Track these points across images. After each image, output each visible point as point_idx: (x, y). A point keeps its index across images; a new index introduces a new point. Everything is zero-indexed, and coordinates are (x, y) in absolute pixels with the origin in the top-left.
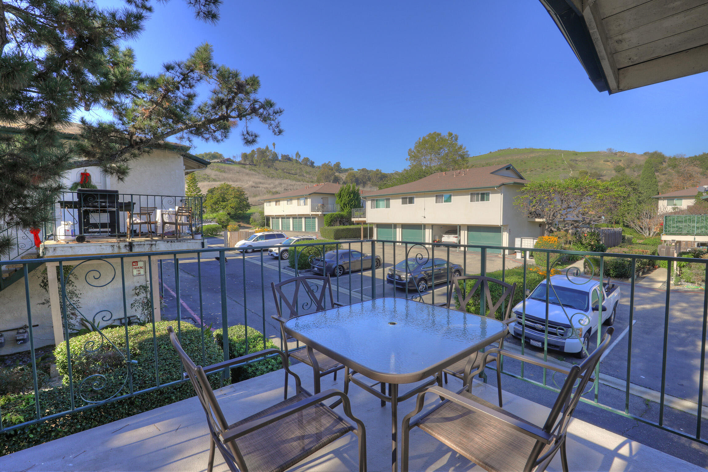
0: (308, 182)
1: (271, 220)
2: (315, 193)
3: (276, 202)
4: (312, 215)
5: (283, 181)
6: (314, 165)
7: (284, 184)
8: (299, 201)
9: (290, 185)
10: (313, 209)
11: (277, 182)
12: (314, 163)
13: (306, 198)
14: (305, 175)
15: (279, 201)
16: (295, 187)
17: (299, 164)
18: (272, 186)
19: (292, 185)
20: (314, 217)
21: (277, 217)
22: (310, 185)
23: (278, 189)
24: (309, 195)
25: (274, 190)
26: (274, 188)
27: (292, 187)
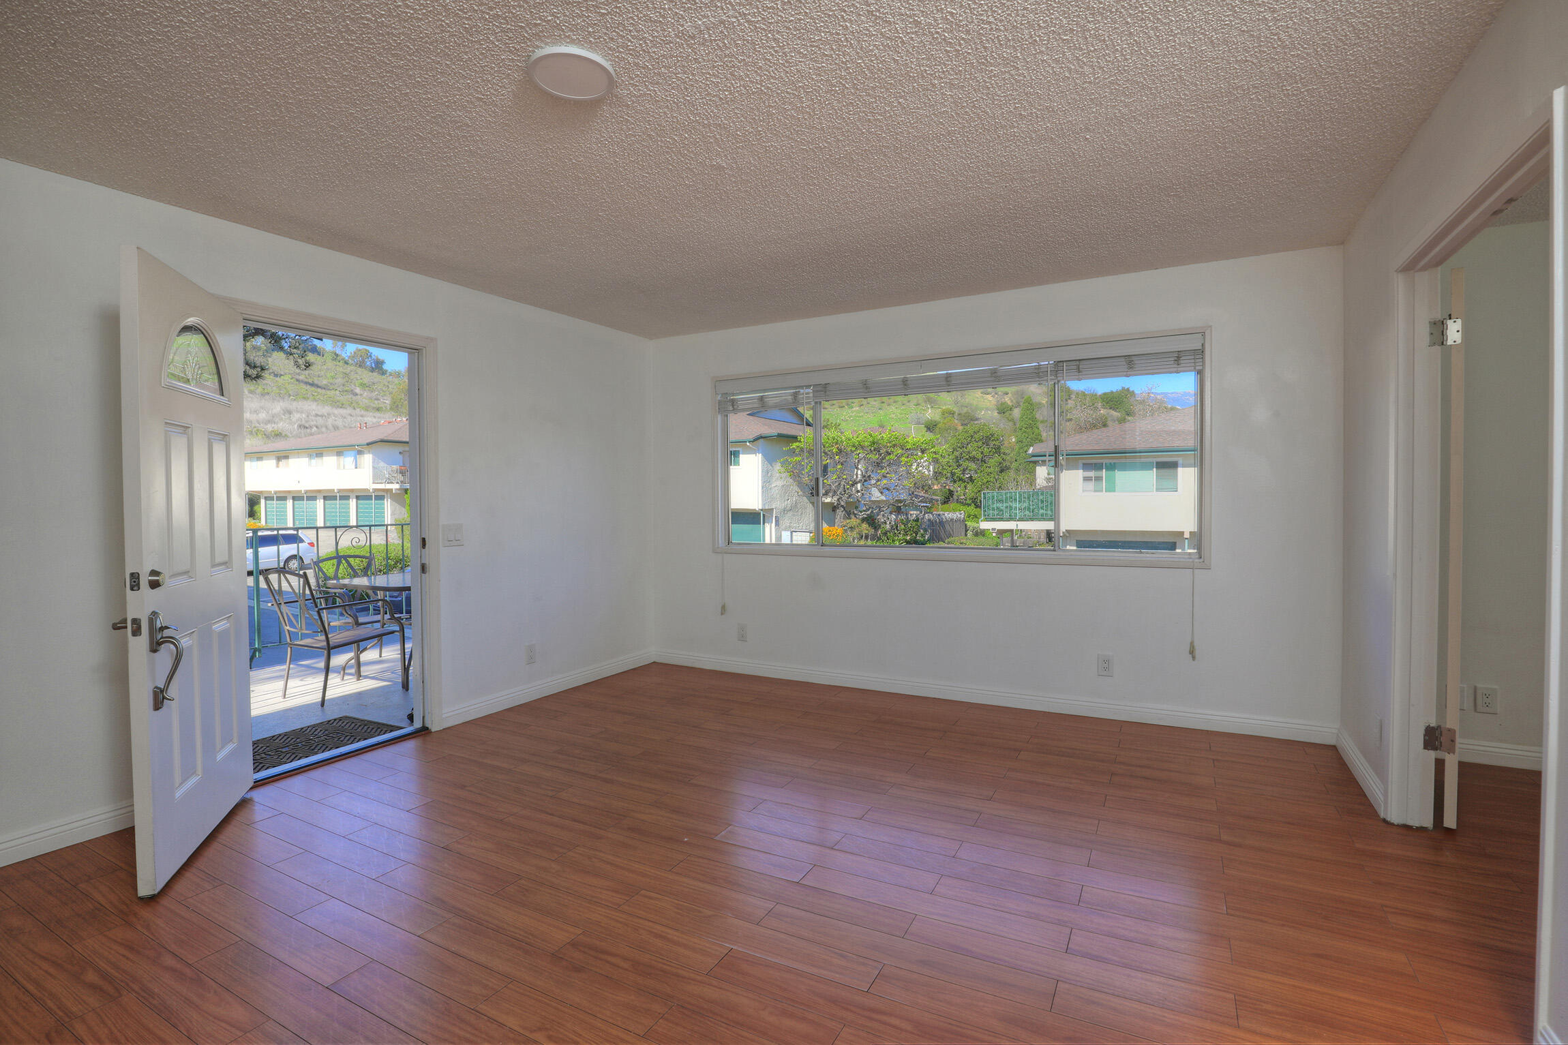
0: (367, 409)
1: (263, 501)
2: (382, 441)
3: (279, 459)
4: (375, 490)
5: (295, 404)
6: (385, 367)
7: (298, 412)
8: (342, 459)
9: (317, 415)
10: (376, 477)
11: (278, 407)
12: (383, 362)
13: (360, 453)
14: (358, 390)
15: (286, 457)
16: (330, 422)
17: (341, 363)
18: (263, 415)
19: (322, 416)
20: (380, 496)
21: (282, 497)
22: (370, 419)
23: (281, 426)
24: (368, 444)
25: (269, 427)
26: (269, 422)
27: (320, 421)
